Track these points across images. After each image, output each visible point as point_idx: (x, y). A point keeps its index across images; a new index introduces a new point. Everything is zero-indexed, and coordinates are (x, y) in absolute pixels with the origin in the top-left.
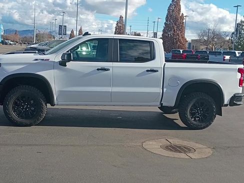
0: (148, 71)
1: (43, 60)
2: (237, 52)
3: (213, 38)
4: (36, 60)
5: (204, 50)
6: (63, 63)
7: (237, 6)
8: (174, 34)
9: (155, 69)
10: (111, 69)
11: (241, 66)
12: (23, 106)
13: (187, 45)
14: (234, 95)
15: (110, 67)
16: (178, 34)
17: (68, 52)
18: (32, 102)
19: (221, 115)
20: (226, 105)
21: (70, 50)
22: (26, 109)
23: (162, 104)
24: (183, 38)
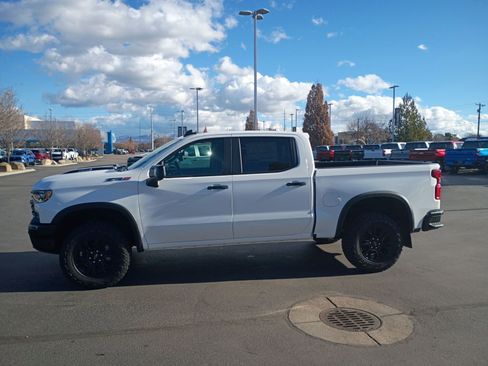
0: (289, 184)
1: (120, 179)
2: (399, 144)
3: (366, 129)
4: (110, 180)
5: (355, 144)
6: (152, 183)
7: (394, 87)
8: (317, 127)
9: (301, 181)
10: (230, 187)
11: (437, 166)
12: (92, 256)
13: (334, 140)
14: (429, 213)
15: (229, 182)
16: (322, 128)
17: (160, 163)
18: (107, 247)
19: (409, 245)
20: (418, 230)
21: (164, 160)
22: (97, 260)
23: (314, 236)
24: (329, 131)
